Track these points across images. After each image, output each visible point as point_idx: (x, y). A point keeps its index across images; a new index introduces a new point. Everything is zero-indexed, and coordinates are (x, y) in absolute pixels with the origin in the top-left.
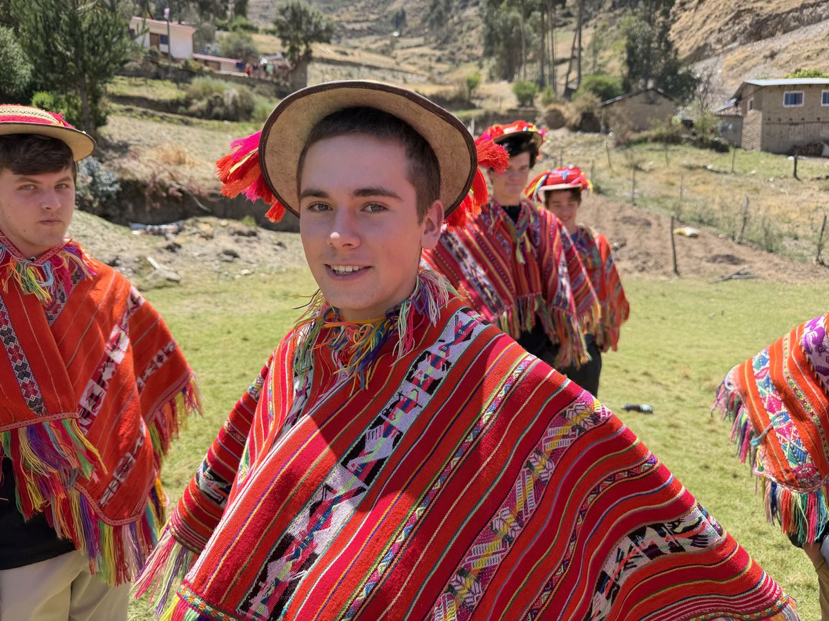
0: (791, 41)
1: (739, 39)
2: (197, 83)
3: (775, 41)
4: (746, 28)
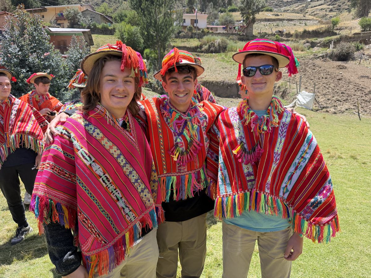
2: (205, 38)
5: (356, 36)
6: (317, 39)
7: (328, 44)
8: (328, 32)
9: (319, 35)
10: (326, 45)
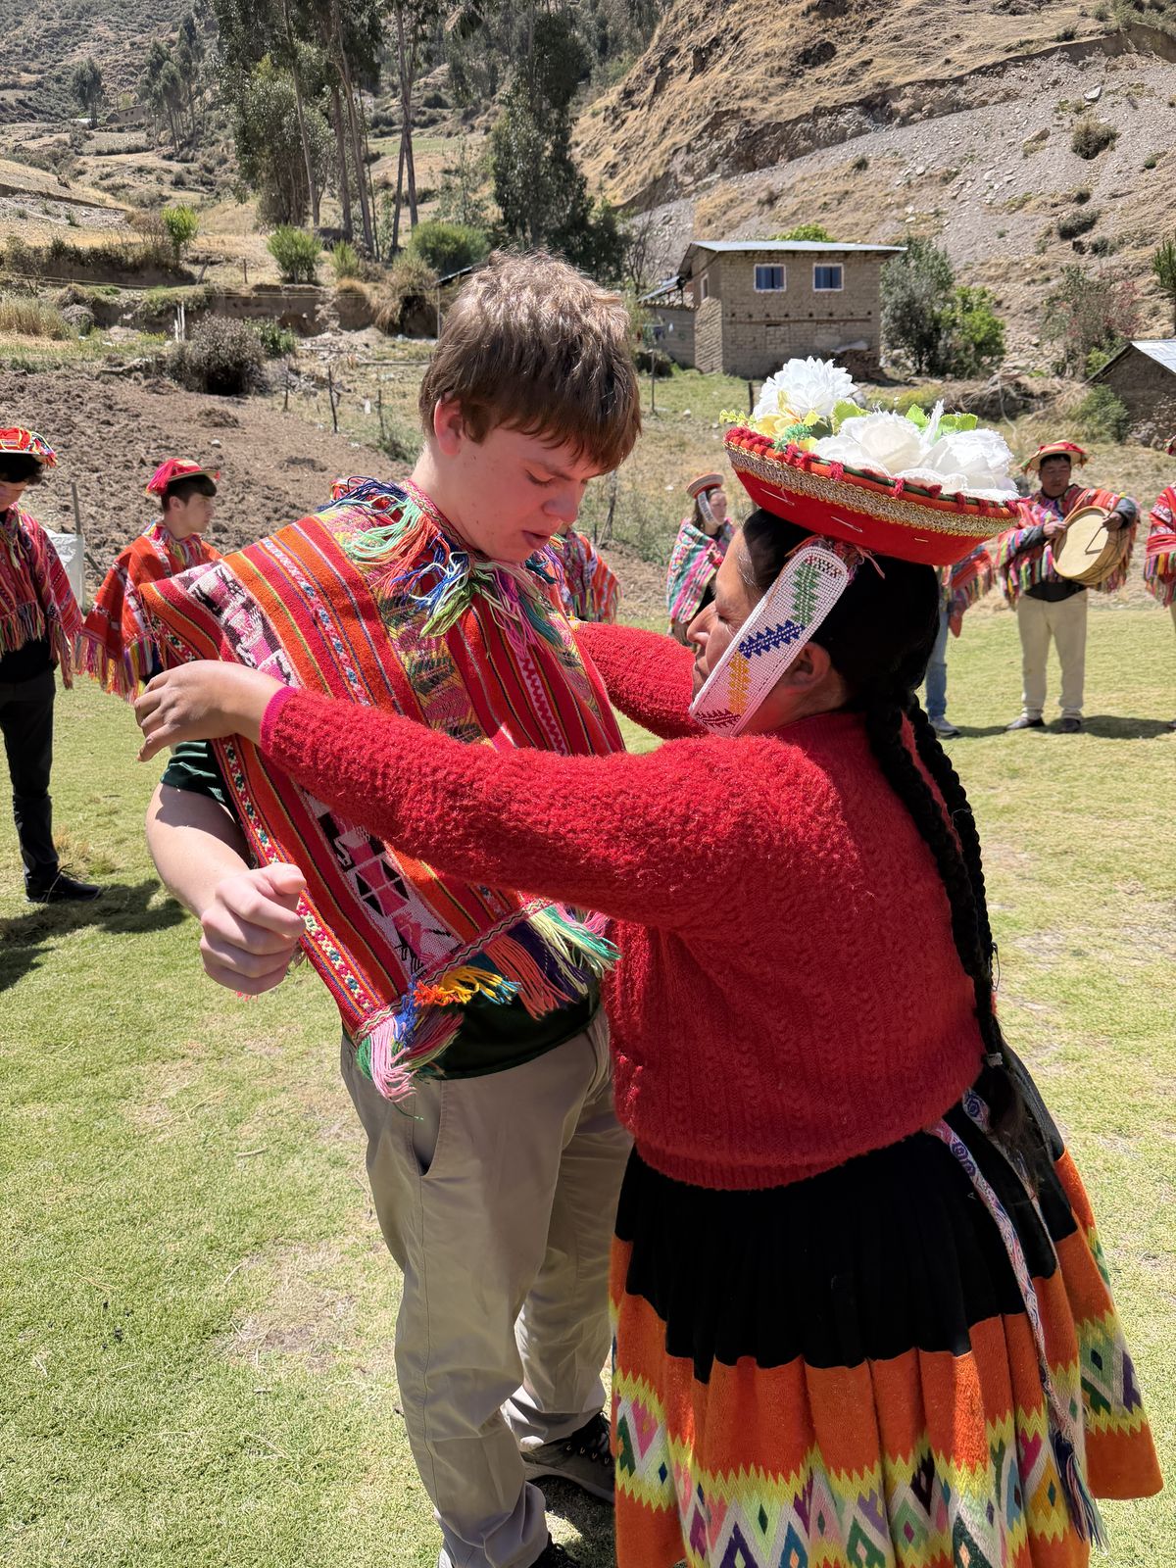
0: (799, 175)
1: (720, 168)
3: (776, 174)
4: (730, 148)
5: (265, 295)
6: (116, 292)
7: (163, 319)
8: (157, 266)
9: (125, 275)
10: (156, 321)
